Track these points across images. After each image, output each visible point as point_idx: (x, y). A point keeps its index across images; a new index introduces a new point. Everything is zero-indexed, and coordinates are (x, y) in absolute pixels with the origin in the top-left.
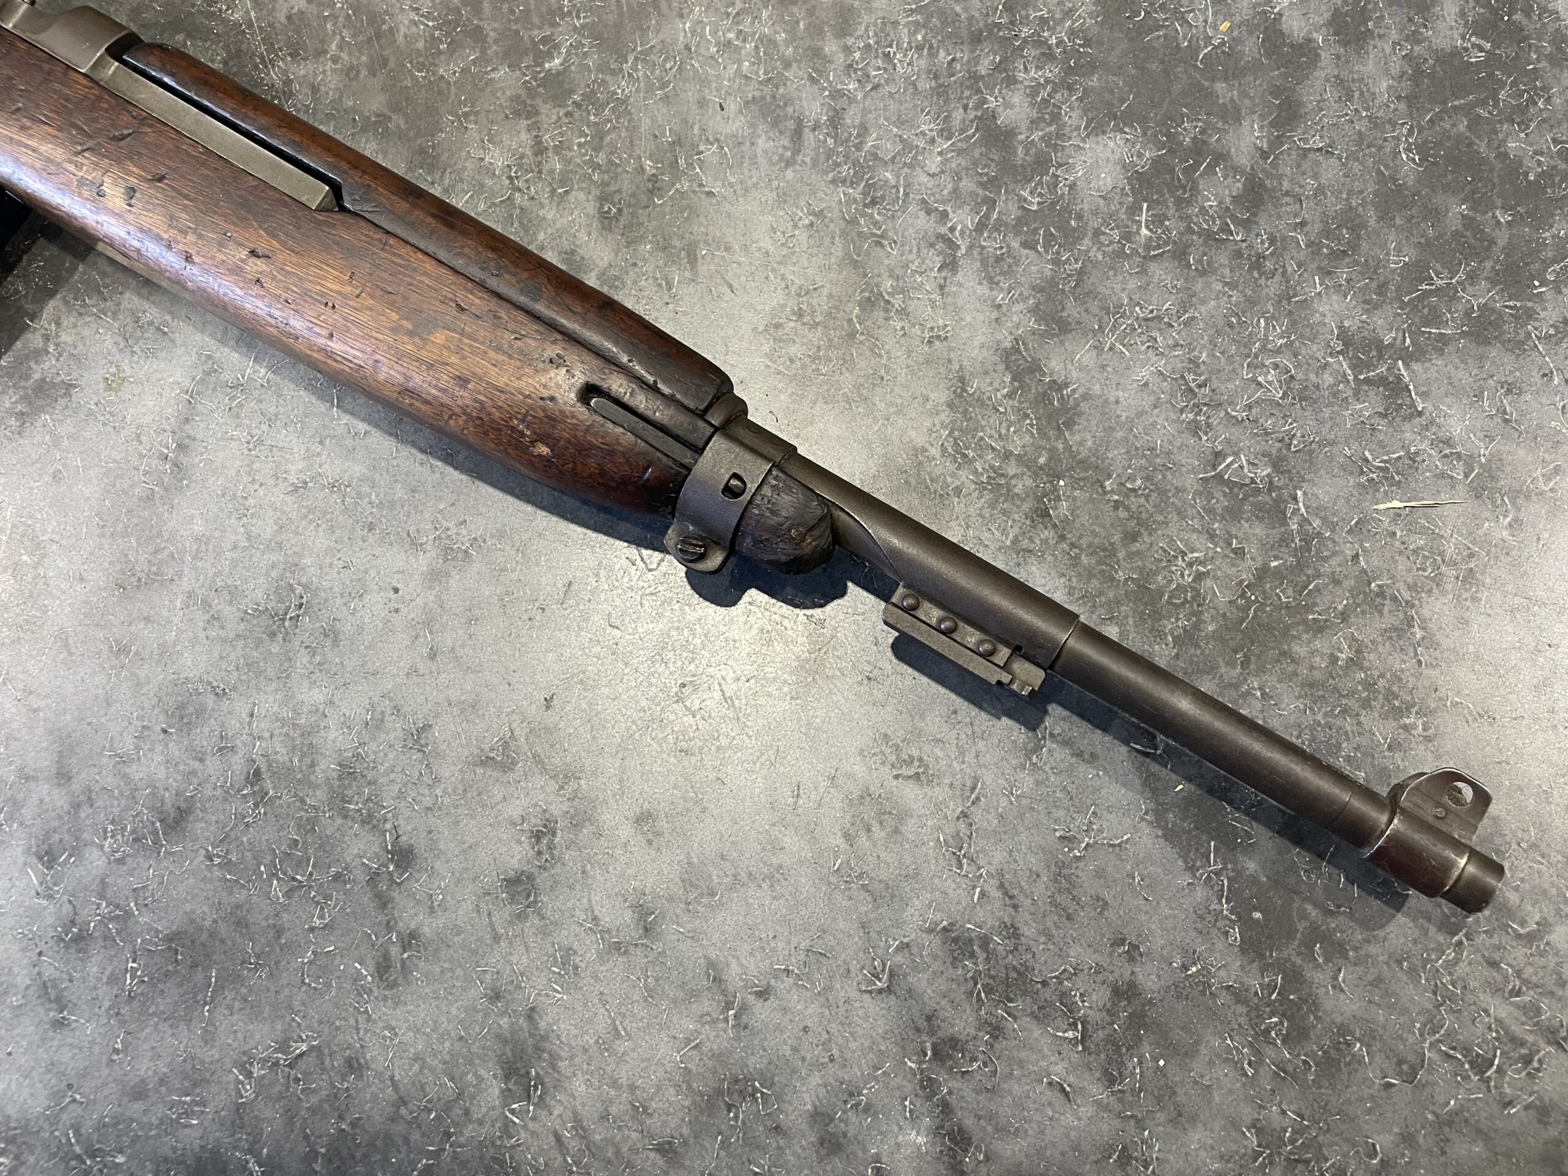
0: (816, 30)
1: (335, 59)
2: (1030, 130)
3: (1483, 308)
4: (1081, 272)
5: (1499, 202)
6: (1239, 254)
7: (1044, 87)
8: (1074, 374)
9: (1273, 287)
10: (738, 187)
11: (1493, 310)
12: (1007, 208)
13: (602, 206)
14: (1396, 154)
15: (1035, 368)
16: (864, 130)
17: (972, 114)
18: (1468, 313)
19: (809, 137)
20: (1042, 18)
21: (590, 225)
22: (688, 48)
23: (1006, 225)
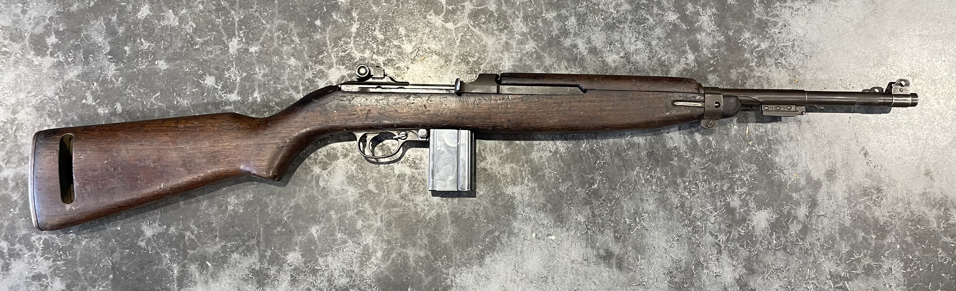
0: (675, 175)
1: (527, 186)
2: (740, 208)
3: (868, 265)
4: (757, 255)
5: (872, 232)
6: (801, 249)
7: (743, 194)
8: (757, 287)
9: (812, 259)
10: (655, 228)
11: (871, 266)
12: (735, 234)
13: (615, 234)
14: (844, 217)
15: (746, 285)
16: (691, 208)
17: (723, 203)
18: (864, 267)
19: (675, 211)
20: (741, 171)
21: (612, 240)
22: (635, 181)
23: (735, 239)
